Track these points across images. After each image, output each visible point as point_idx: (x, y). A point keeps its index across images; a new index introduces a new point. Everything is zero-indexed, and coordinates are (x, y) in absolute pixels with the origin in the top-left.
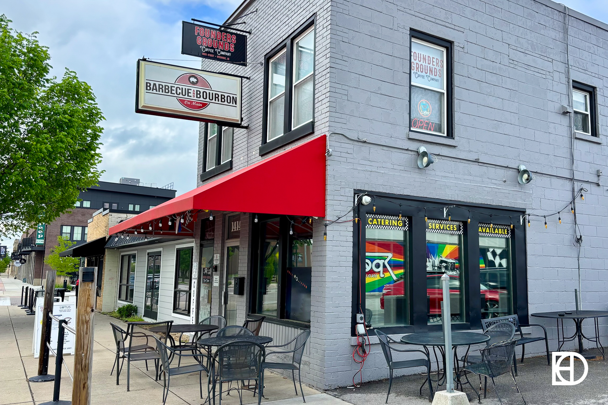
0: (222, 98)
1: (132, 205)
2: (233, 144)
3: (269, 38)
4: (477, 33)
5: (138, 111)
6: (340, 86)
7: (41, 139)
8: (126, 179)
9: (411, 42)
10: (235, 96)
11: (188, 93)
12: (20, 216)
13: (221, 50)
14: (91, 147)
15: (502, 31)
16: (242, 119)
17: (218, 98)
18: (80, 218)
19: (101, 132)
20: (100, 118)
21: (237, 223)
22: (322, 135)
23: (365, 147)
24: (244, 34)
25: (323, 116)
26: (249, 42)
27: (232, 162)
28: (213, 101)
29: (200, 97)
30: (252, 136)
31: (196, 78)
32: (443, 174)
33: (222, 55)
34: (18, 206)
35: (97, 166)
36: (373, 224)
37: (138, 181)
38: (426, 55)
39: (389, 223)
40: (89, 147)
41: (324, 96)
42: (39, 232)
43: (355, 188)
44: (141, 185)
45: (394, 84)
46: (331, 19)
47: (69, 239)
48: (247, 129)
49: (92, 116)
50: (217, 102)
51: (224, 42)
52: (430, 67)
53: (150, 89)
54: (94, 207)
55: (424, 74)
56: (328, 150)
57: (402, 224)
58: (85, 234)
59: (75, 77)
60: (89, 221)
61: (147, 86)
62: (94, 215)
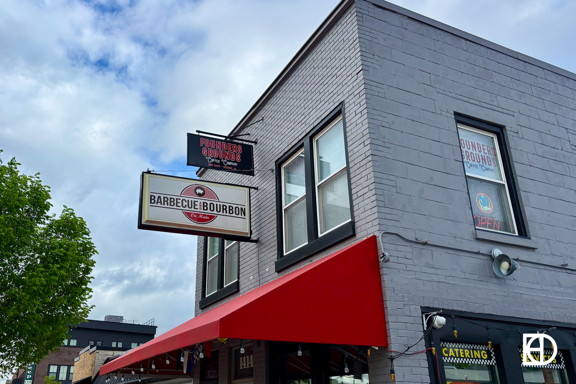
0: (230, 210)
1: (115, 343)
2: (239, 262)
3: (280, 143)
4: (529, 116)
5: (141, 226)
6: (385, 176)
7: (35, 273)
8: (111, 317)
9: (457, 128)
10: (243, 207)
11: (195, 205)
12: (10, 356)
13: (227, 160)
14: (83, 281)
15: (555, 114)
16: (251, 232)
17: (226, 209)
18: (66, 357)
19: (93, 265)
20: (93, 252)
21: (246, 358)
22: (369, 236)
23: (427, 251)
24: (250, 144)
25: (369, 213)
26: (255, 152)
27: (239, 283)
28: (221, 213)
29: (207, 209)
30: (263, 250)
31: (202, 189)
32: (527, 285)
33: (228, 165)
34: (9, 345)
35: (87, 301)
36: (450, 356)
37: (122, 318)
38: (474, 143)
39: (470, 354)
40: (81, 281)
41: (367, 189)
42: (28, 372)
43: (422, 305)
44: (124, 322)
45: (447, 173)
46: (366, 103)
47: (55, 379)
48: (257, 243)
49: (86, 251)
50: (225, 214)
51: (230, 152)
52: (481, 155)
53: (154, 203)
54: (81, 345)
55: (476, 163)
56: (383, 254)
57: (486, 355)
58: (70, 373)
59: (72, 214)
60: (76, 360)
61: (151, 199)
62: (81, 353)
